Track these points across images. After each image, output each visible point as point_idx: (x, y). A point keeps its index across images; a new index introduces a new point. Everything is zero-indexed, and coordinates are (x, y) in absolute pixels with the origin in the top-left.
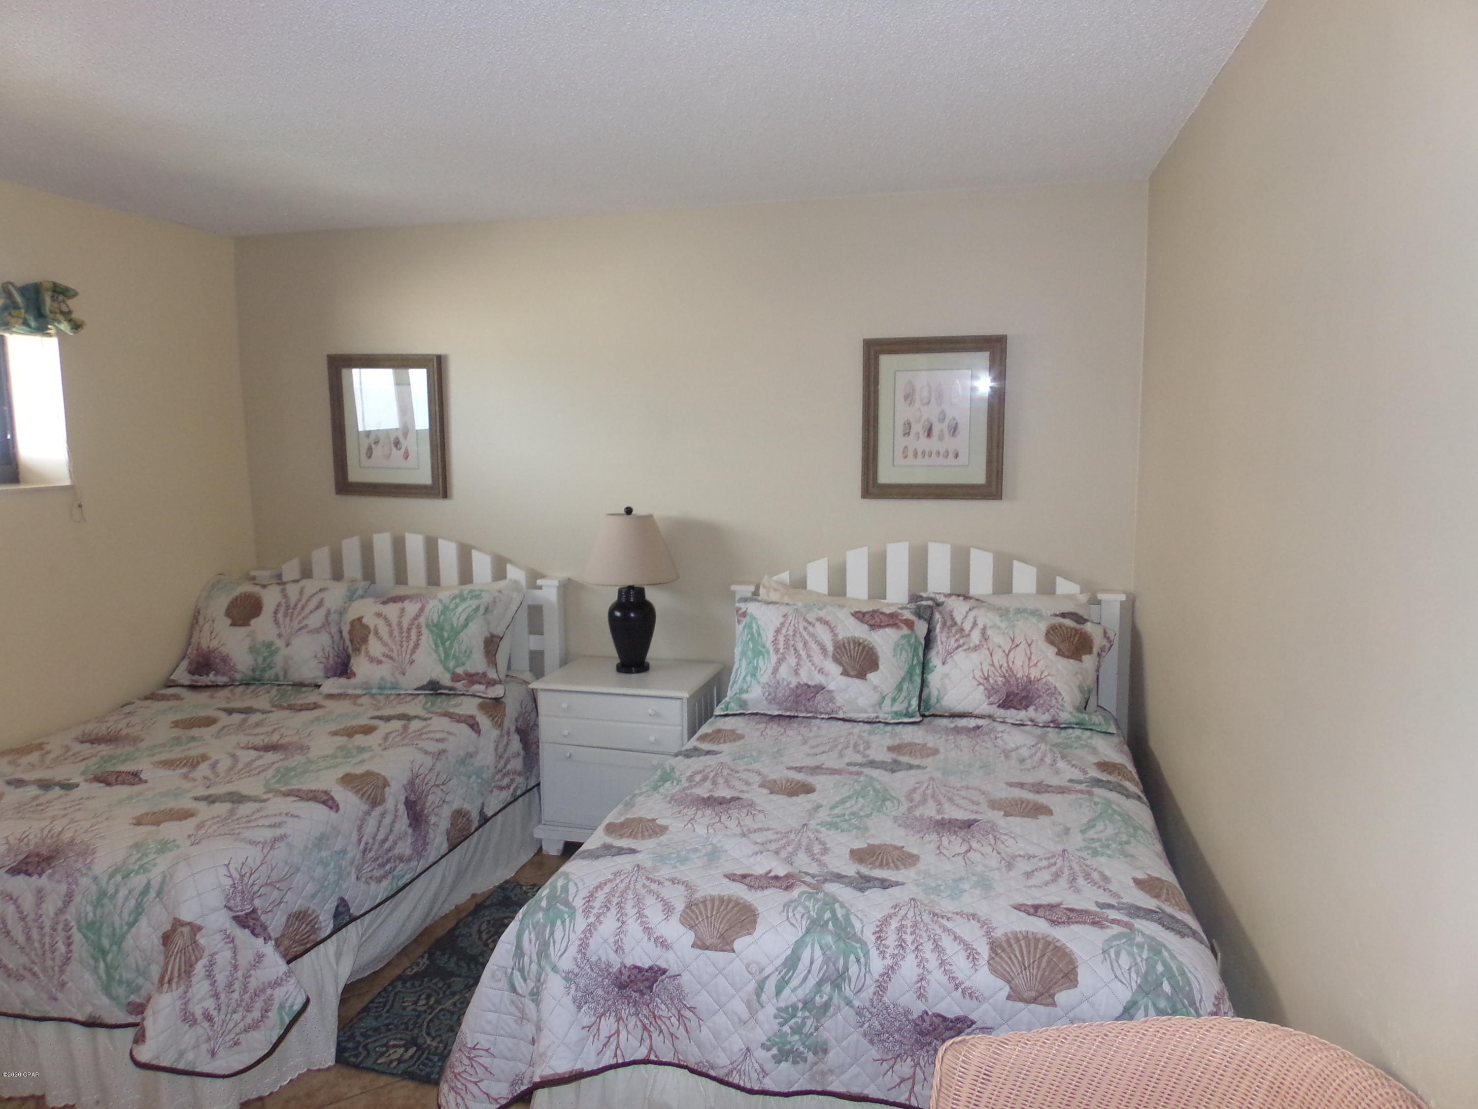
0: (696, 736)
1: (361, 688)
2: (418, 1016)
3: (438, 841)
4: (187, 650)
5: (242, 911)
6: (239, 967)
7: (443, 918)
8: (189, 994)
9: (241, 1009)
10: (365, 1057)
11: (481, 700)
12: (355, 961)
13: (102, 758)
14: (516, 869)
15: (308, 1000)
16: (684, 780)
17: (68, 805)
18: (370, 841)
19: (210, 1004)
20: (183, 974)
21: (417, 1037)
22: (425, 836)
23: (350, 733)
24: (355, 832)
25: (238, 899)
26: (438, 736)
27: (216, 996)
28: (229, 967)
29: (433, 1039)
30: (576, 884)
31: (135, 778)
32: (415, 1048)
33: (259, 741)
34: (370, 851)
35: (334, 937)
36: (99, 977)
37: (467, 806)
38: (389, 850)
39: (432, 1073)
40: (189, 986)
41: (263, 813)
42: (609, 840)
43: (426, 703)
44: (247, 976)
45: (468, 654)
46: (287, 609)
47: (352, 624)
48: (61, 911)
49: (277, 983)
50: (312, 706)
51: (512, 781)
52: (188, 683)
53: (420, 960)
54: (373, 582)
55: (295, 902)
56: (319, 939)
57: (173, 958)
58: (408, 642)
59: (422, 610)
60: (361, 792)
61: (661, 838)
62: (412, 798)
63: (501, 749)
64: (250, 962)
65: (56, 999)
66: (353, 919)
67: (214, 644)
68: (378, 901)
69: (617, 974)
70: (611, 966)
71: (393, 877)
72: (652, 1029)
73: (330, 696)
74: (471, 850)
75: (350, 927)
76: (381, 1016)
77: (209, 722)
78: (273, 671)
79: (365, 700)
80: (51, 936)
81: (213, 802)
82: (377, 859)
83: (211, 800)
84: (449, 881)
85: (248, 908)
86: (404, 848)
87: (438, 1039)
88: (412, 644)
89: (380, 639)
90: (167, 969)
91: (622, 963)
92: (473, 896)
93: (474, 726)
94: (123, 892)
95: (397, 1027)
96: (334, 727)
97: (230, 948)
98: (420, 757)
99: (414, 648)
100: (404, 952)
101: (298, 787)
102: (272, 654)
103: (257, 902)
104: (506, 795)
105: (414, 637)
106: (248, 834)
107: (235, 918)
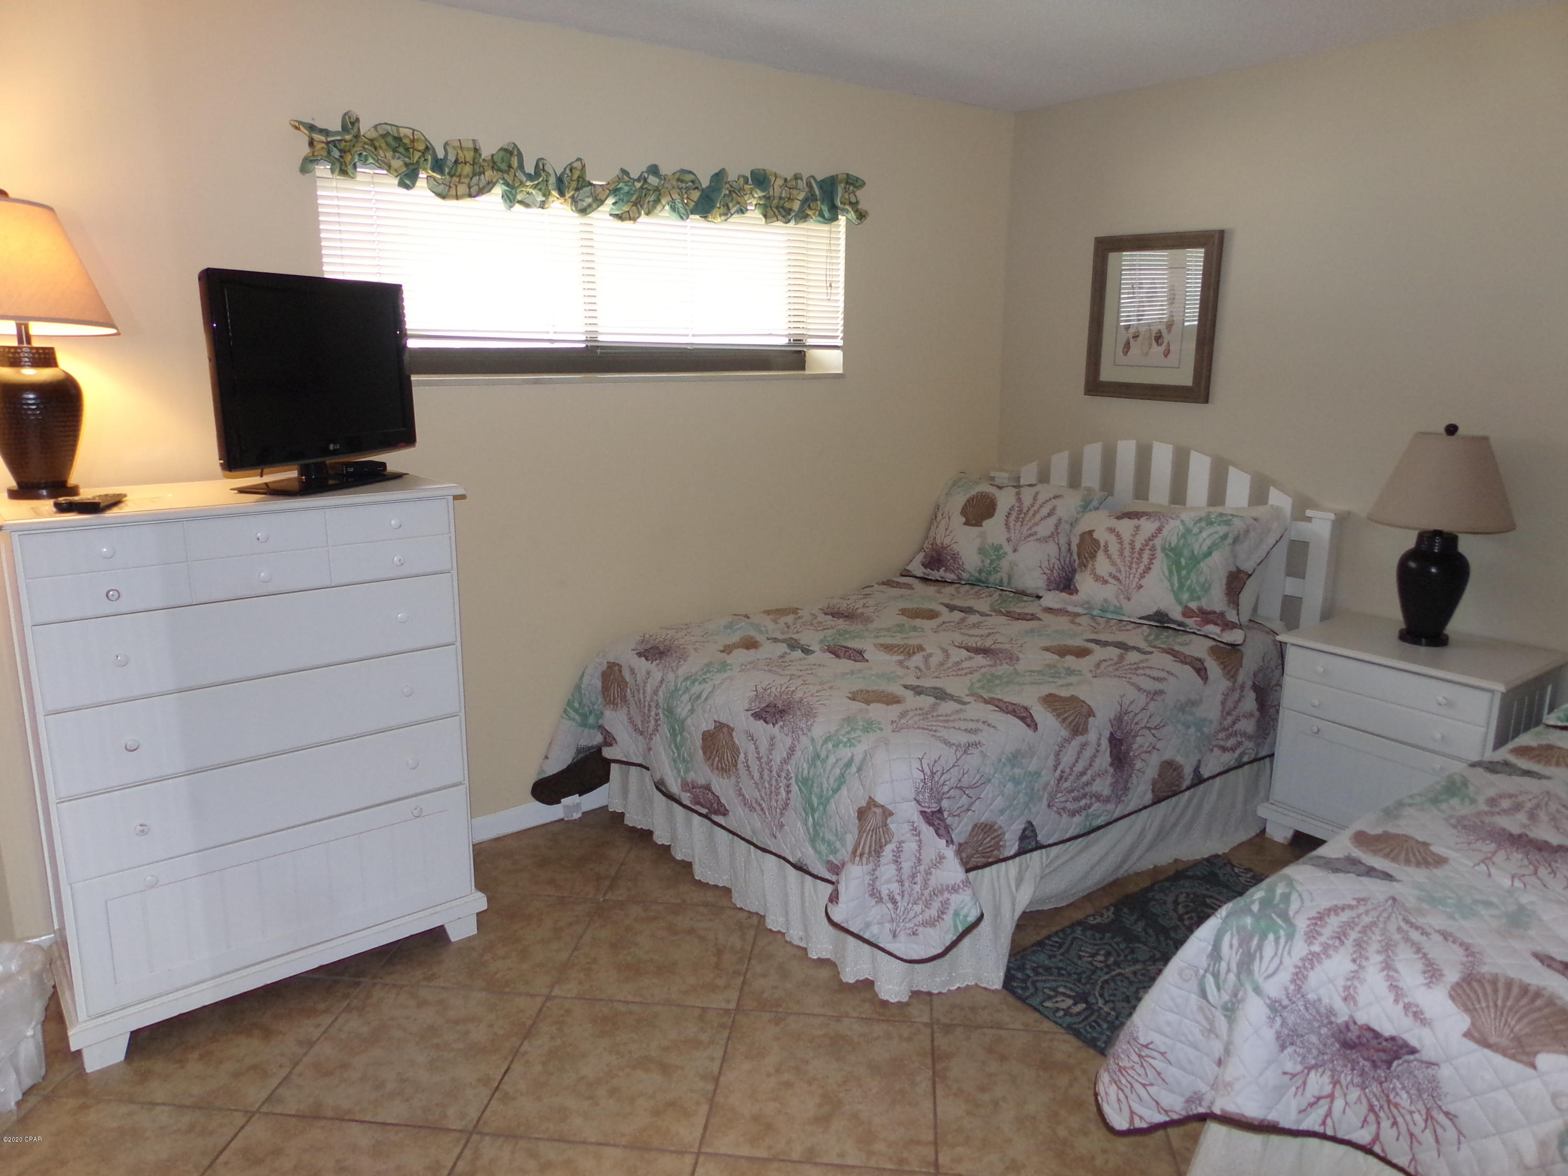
0: (1511, 745)
1: (1082, 606)
2: (1094, 972)
3: (1141, 791)
4: (924, 543)
5: (929, 807)
6: (922, 862)
7: (1137, 874)
8: (877, 873)
9: (920, 902)
10: (1032, 995)
11: (1214, 643)
12: (1035, 892)
13: (838, 631)
14: (1231, 845)
15: (981, 918)
16: (1481, 799)
17: (804, 668)
18: (1067, 770)
19: (895, 887)
20: (873, 853)
21: (1089, 994)
22: (1127, 781)
23: (1063, 652)
24: (1052, 757)
25: (927, 795)
26: (1155, 673)
27: (901, 882)
28: (914, 859)
29: (1106, 1002)
30: (1300, 896)
31: (858, 655)
32: (1084, 1005)
33: (972, 642)
34: (1066, 781)
35: (1017, 859)
36: (808, 829)
37: (1180, 759)
38: (1087, 784)
39: (1099, 1039)
40: (877, 866)
41: (962, 716)
42: (1357, 853)
43: (1149, 635)
44: (928, 873)
45: (1206, 589)
46: (1019, 514)
47: (1082, 536)
48: (785, 761)
49: (954, 889)
50: (1030, 617)
51: (1240, 744)
52: (920, 575)
53: (1104, 911)
54: (1111, 493)
55: (983, 813)
56: (1001, 857)
57: (865, 834)
58: (1138, 564)
59: (1159, 530)
60: (1062, 717)
61: (1435, 871)
62: (1118, 735)
63: (1230, 704)
64: (932, 860)
65: (775, 837)
66: (1040, 847)
67: (947, 541)
68: (1068, 836)
69: (1343, 1028)
70: (1335, 1015)
71: (1087, 816)
72: (1382, 1114)
73: (1049, 610)
74: (1178, 810)
75: (1036, 854)
76: (1055, 956)
77: (932, 615)
78: (998, 575)
79: (1084, 620)
80: (776, 780)
81: (919, 693)
82: (1072, 791)
83: (918, 691)
84: (1150, 836)
85: (935, 807)
86: (1103, 786)
87: (1111, 1005)
88: (1142, 567)
89: (1109, 557)
90: (859, 844)
91: (1351, 1017)
92: (1176, 861)
93: (1201, 671)
94: (832, 759)
95: (1069, 974)
96: (1048, 643)
97: (916, 841)
98: (1132, 693)
99: (1144, 572)
100: (1089, 897)
101: (999, 697)
102: (999, 558)
103: (945, 804)
104: (1229, 758)
105: (1145, 560)
106: (943, 733)
107: (923, 813)
